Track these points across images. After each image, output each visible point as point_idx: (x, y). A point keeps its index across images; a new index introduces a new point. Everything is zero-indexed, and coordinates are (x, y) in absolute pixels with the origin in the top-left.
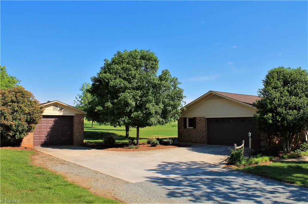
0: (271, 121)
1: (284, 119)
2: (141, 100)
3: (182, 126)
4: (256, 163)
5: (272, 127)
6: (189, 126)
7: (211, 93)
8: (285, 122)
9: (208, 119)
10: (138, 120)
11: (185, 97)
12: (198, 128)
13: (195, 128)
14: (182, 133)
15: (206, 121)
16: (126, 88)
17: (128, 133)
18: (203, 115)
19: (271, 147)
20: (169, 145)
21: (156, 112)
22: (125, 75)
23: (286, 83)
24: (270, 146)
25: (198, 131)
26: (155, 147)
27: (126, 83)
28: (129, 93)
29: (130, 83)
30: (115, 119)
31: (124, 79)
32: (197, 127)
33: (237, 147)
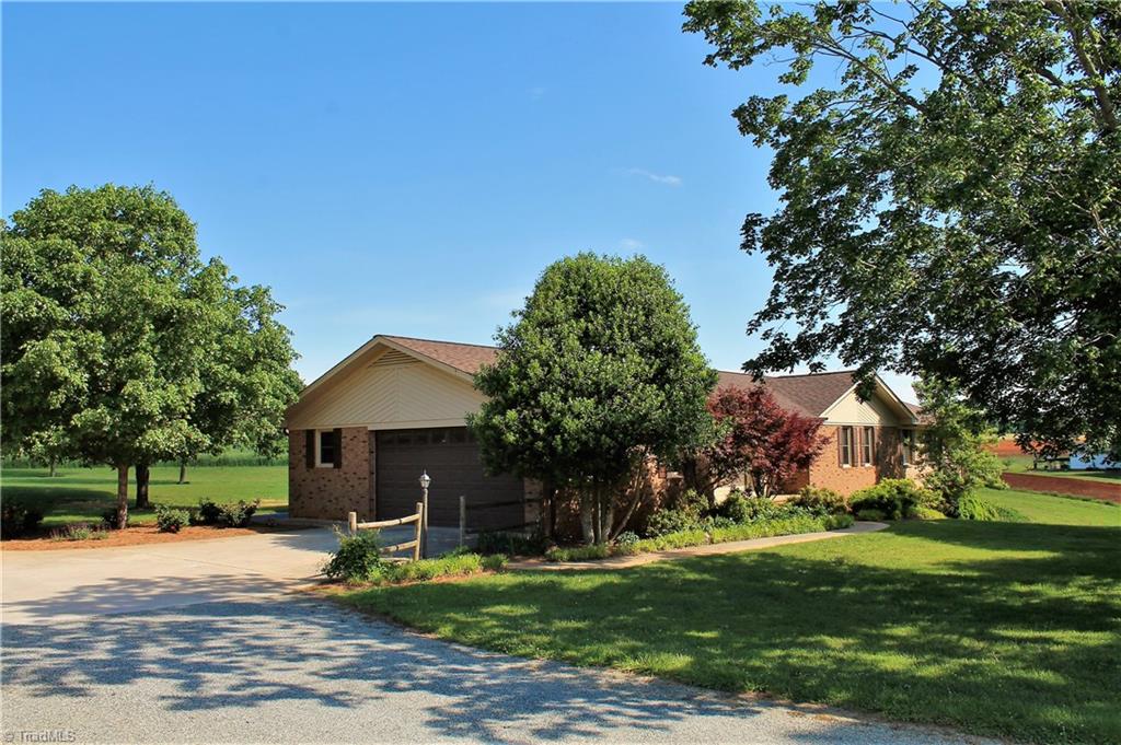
0: (511, 438)
1: (556, 428)
2: (112, 365)
3: (300, 461)
4: (423, 576)
5: (520, 456)
6: (323, 461)
7: (379, 344)
8: (558, 437)
9: (377, 433)
10: (100, 439)
11: (296, 356)
12: (347, 466)
13: (338, 465)
14: (300, 485)
15: (370, 439)
16: (51, 323)
17: (144, 489)
18: (361, 421)
19: (556, 527)
20: (230, 526)
21: (168, 410)
22: (48, 278)
23: (584, 309)
24: (553, 523)
25: (348, 476)
26: (174, 535)
27: (50, 304)
28: (62, 340)
29: (66, 302)
30: (12, 435)
31: (44, 290)
32: (344, 462)
33: (358, 522)
